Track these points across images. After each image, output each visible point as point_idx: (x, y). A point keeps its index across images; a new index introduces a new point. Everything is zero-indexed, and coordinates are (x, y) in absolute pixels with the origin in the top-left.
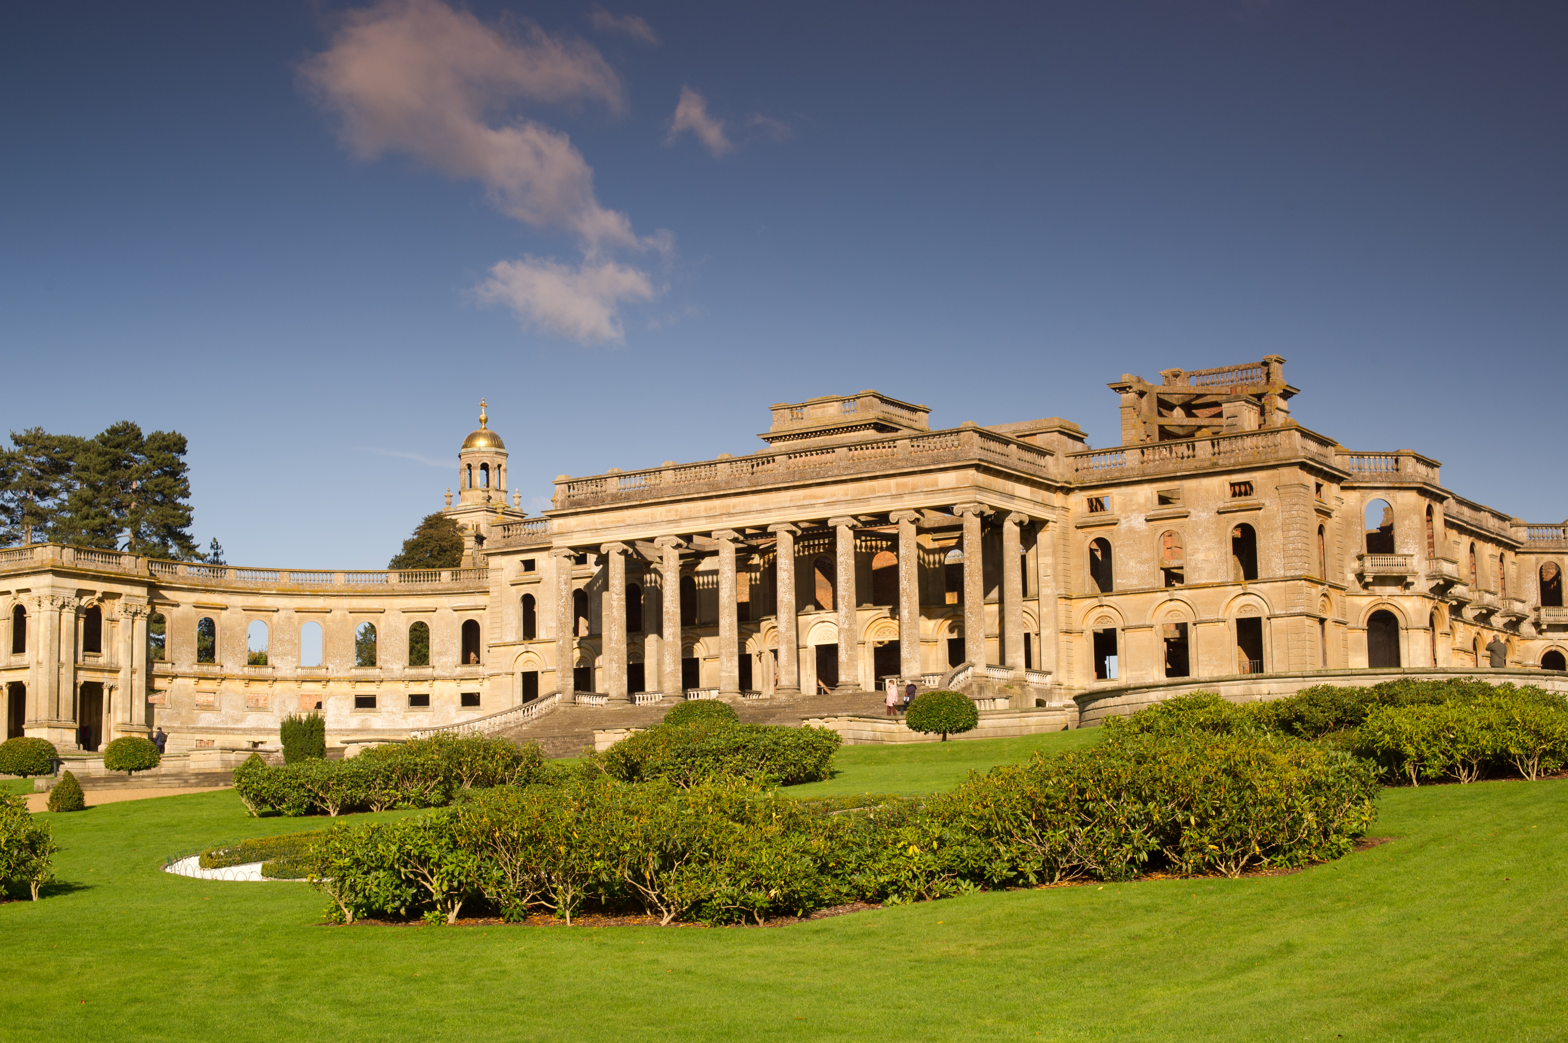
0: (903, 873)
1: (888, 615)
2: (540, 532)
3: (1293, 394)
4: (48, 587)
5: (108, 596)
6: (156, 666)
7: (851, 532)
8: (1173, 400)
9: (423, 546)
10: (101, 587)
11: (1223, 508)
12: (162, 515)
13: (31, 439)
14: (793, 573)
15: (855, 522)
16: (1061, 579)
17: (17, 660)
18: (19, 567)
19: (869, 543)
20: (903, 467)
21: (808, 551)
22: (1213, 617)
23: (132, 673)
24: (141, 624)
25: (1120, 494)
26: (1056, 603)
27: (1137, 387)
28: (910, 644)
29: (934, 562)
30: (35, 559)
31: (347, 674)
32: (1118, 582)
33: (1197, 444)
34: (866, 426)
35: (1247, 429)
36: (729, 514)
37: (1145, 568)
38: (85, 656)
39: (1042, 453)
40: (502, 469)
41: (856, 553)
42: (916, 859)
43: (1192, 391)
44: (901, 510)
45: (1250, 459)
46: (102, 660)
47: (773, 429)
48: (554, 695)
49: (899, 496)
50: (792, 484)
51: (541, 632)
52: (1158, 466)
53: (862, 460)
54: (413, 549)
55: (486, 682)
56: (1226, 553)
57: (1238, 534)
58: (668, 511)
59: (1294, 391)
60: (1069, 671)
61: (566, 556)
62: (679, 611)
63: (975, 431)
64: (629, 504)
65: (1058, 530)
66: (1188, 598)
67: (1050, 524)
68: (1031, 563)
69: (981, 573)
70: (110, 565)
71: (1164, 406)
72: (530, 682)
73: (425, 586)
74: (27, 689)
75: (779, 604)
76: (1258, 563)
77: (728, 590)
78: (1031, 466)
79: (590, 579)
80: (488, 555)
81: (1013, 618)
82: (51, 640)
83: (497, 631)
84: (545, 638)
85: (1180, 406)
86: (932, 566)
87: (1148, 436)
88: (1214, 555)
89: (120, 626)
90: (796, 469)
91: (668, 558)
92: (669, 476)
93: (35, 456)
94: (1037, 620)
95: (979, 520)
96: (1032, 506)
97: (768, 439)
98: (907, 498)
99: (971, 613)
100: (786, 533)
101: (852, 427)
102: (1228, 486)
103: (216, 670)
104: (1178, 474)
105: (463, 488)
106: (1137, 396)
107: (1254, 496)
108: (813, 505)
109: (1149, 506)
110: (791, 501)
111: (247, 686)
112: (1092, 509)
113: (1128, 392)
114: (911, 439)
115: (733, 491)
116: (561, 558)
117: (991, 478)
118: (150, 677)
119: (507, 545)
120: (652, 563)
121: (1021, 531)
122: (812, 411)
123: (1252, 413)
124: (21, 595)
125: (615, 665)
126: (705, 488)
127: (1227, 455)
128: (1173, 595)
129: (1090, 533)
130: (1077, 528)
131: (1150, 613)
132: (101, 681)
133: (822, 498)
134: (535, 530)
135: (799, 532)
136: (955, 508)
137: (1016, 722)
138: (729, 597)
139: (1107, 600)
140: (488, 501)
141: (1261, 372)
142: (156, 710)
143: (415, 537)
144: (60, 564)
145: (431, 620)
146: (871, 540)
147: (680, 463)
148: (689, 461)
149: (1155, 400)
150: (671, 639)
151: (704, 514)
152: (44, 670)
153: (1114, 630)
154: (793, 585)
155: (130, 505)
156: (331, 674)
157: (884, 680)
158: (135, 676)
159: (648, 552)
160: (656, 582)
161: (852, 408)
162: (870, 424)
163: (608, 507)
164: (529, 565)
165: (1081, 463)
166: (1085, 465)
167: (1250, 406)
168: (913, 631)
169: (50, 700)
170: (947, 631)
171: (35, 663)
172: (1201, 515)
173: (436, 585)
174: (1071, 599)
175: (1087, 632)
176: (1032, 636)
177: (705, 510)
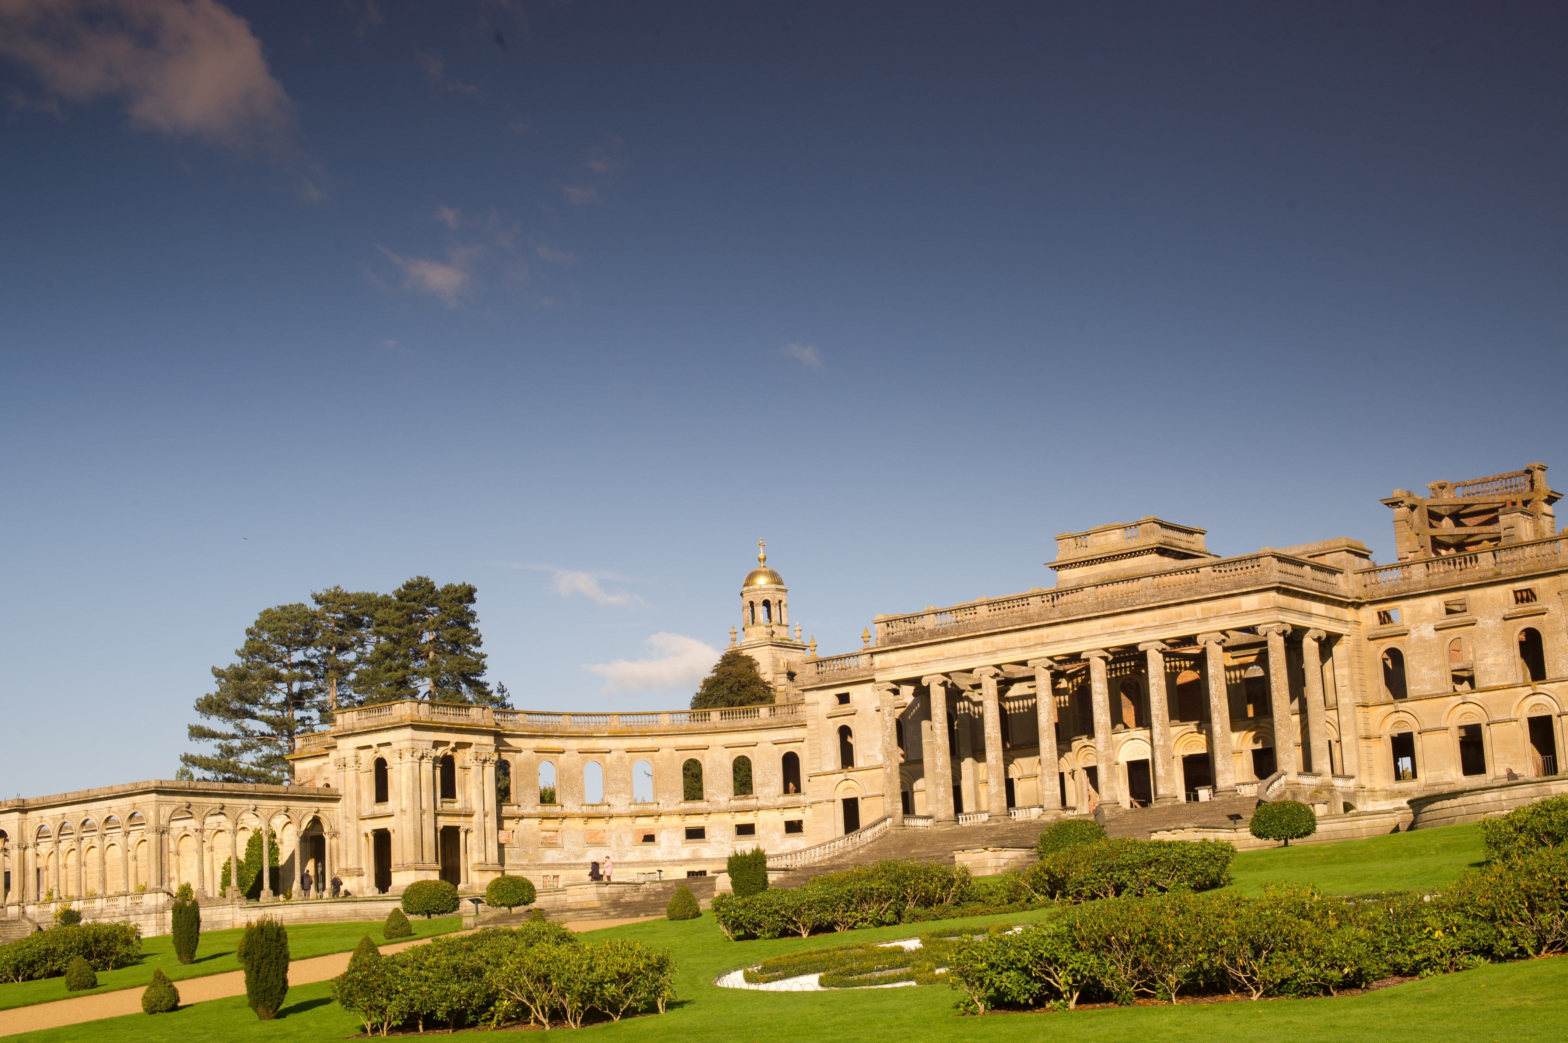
0: (1433, 952)
1: (1195, 730)
2: (853, 667)
3: (1557, 499)
4: (408, 740)
5: (461, 745)
6: (504, 808)
7: (1161, 655)
8: (1441, 511)
9: (723, 683)
10: (453, 738)
11: (1509, 615)
12: (459, 664)
13: (331, 598)
14: (1107, 695)
15: (1164, 646)
16: (1358, 688)
17: (380, 808)
18: (379, 723)
19: (1173, 664)
20: (1207, 593)
21: (1116, 673)
22: (1506, 717)
23: (485, 816)
24: (490, 771)
25: (1409, 606)
26: (1354, 711)
27: (1408, 502)
28: (1224, 756)
29: (1236, 678)
30: (394, 715)
31: (677, 808)
32: (1412, 688)
33: (1479, 556)
34: (1149, 551)
35: (1525, 539)
36: (1043, 644)
37: (1437, 674)
38: (442, 802)
39: (1333, 571)
40: (782, 604)
41: (1166, 673)
42: (1442, 941)
43: (1460, 502)
44: (1207, 633)
45: (1532, 567)
46: (458, 806)
47: (1058, 558)
48: (885, 819)
49: (1205, 619)
50: (1102, 613)
51: (859, 761)
52: (1443, 578)
53: (1167, 588)
54: (713, 686)
55: (808, 810)
56: (1514, 657)
57: (1523, 638)
58: (984, 644)
59: (1557, 496)
60: (1370, 775)
61: (888, 690)
62: (1000, 736)
63: (1273, 556)
64: (947, 639)
65: (1351, 643)
66: (1480, 701)
67: (1344, 638)
68: (1328, 675)
69: (1287, 687)
70: (461, 717)
71: (1435, 517)
72: (851, 808)
73: (746, 722)
74: (392, 835)
75: (1096, 725)
76: (1546, 665)
77: (1046, 714)
78: (1324, 585)
79: (904, 709)
80: (804, 690)
81: (1317, 728)
82: (413, 789)
83: (816, 761)
84: (863, 766)
85: (1449, 516)
86: (1233, 682)
87: (1422, 547)
88: (1502, 659)
89: (472, 773)
90: (1105, 599)
91: (987, 687)
92: (983, 611)
93: (335, 613)
94: (1337, 728)
95: (1282, 638)
96: (1327, 622)
97: (1055, 567)
98: (1212, 621)
99: (1281, 725)
100: (1099, 659)
101: (1135, 552)
102: (1512, 595)
103: (558, 809)
104: (1464, 585)
105: (747, 624)
106: (1408, 510)
107: (1538, 602)
108: (1123, 632)
109: (1437, 616)
110: (1101, 629)
111: (586, 823)
112: (1383, 622)
113: (1400, 507)
114: (1213, 566)
115: (1046, 623)
116: (883, 691)
117: (1290, 598)
118: (500, 820)
119: (821, 681)
120: (963, 691)
121: (1319, 645)
122: (1095, 539)
123: (1528, 523)
124: (382, 749)
125: (941, 789)
126: (1019, 621)
127: (1510, 564)
128: (1466, 698)
129: (1382, 644)
130: (1370, 639)
131: (1444, 716)
132: (457, 824)
133: (1132, 624)
134: (847, 665)
135: (1111, 658)
136: (1259, 628)
137: (1347, 825)
138: (1048, 721)
139: (1402, 706)
140: (772, 635)
141: (1524, 480)
142: (506, 849)
143: (714, 674)
144: (417, 719)
145: (752, 754)
146: (1175, 661)
147: (993, 598)
148: (1002, 597)
149: (1426, 512)
150: (994, 762)
151: (1019, 645)
152: (409, 816)
153: (1411, 734)
154: (1108, 707)
155: (428, 656)
156: (662, 808)
157: (1197, 791)
158: (487, 819)
159: (964, 683)
160: (969, 709)
161: (1134, 534)
162: (1152, 549)
163: (927, 642)
164: (844, 699)
165: (1367, 578)
166: (1373, 581)
167: (1526, 516)
168: (1226, 744)
169: (415, 844)
170: (1251, 741)
171: (399, 811)
172: (1488, 622)
173: (756, 721)
174: (1367, 707)
175: (1385, 737)
176: (1333, 743)
177: (1020, 641)
